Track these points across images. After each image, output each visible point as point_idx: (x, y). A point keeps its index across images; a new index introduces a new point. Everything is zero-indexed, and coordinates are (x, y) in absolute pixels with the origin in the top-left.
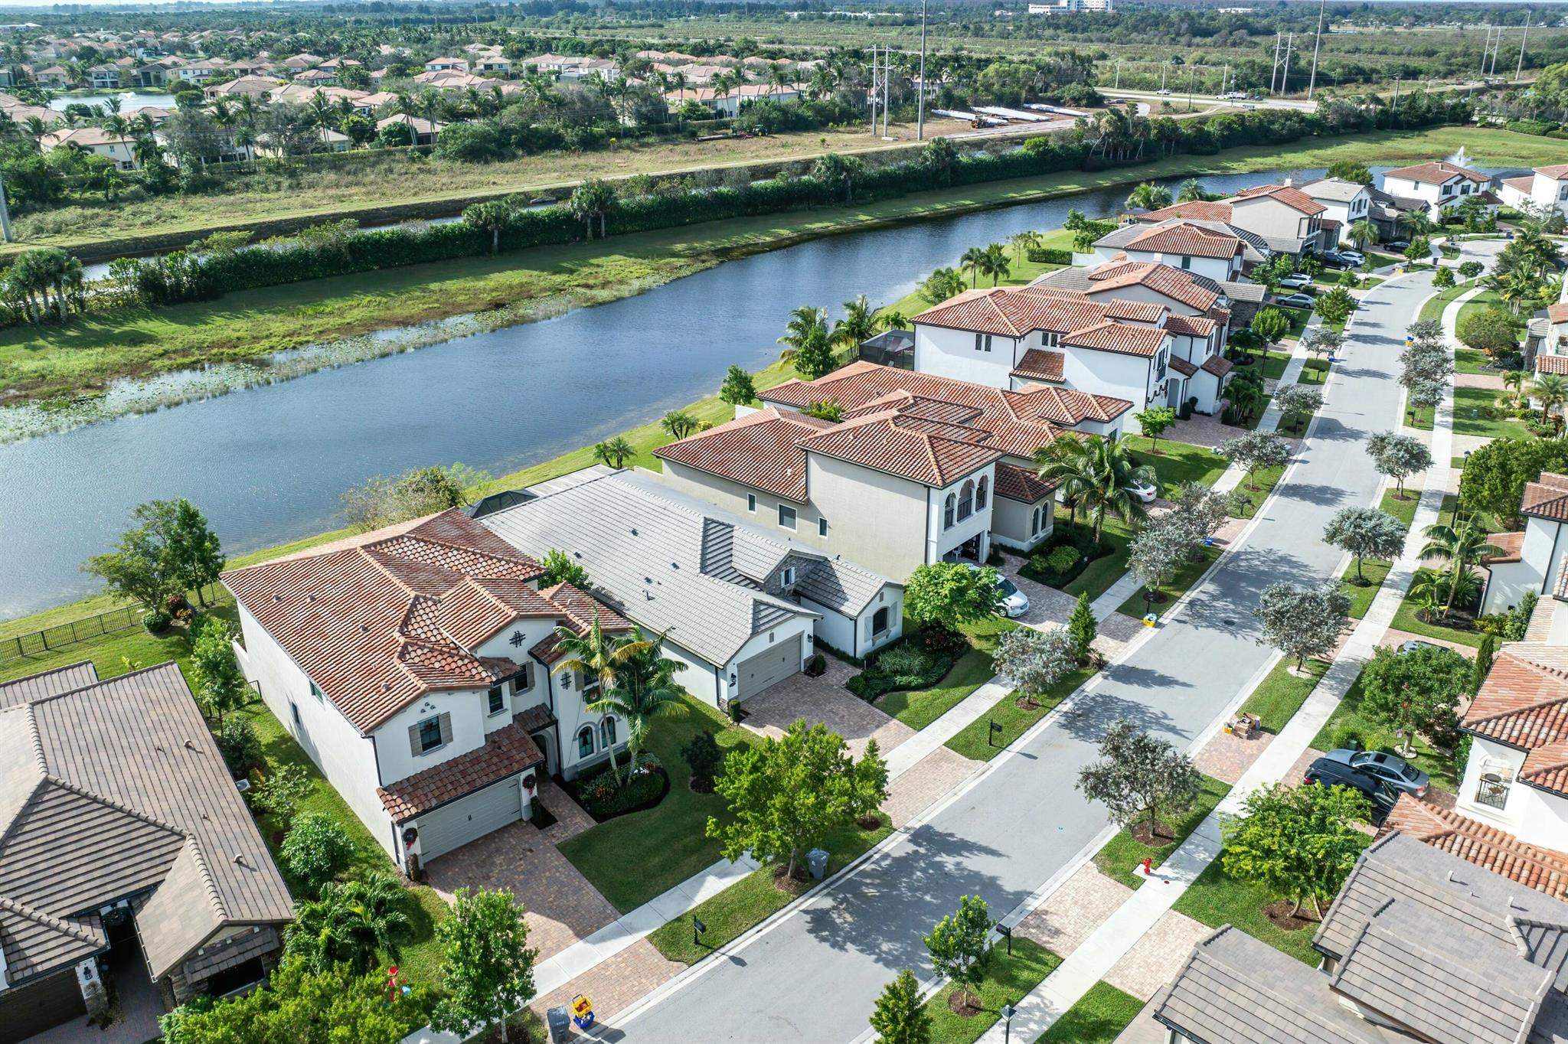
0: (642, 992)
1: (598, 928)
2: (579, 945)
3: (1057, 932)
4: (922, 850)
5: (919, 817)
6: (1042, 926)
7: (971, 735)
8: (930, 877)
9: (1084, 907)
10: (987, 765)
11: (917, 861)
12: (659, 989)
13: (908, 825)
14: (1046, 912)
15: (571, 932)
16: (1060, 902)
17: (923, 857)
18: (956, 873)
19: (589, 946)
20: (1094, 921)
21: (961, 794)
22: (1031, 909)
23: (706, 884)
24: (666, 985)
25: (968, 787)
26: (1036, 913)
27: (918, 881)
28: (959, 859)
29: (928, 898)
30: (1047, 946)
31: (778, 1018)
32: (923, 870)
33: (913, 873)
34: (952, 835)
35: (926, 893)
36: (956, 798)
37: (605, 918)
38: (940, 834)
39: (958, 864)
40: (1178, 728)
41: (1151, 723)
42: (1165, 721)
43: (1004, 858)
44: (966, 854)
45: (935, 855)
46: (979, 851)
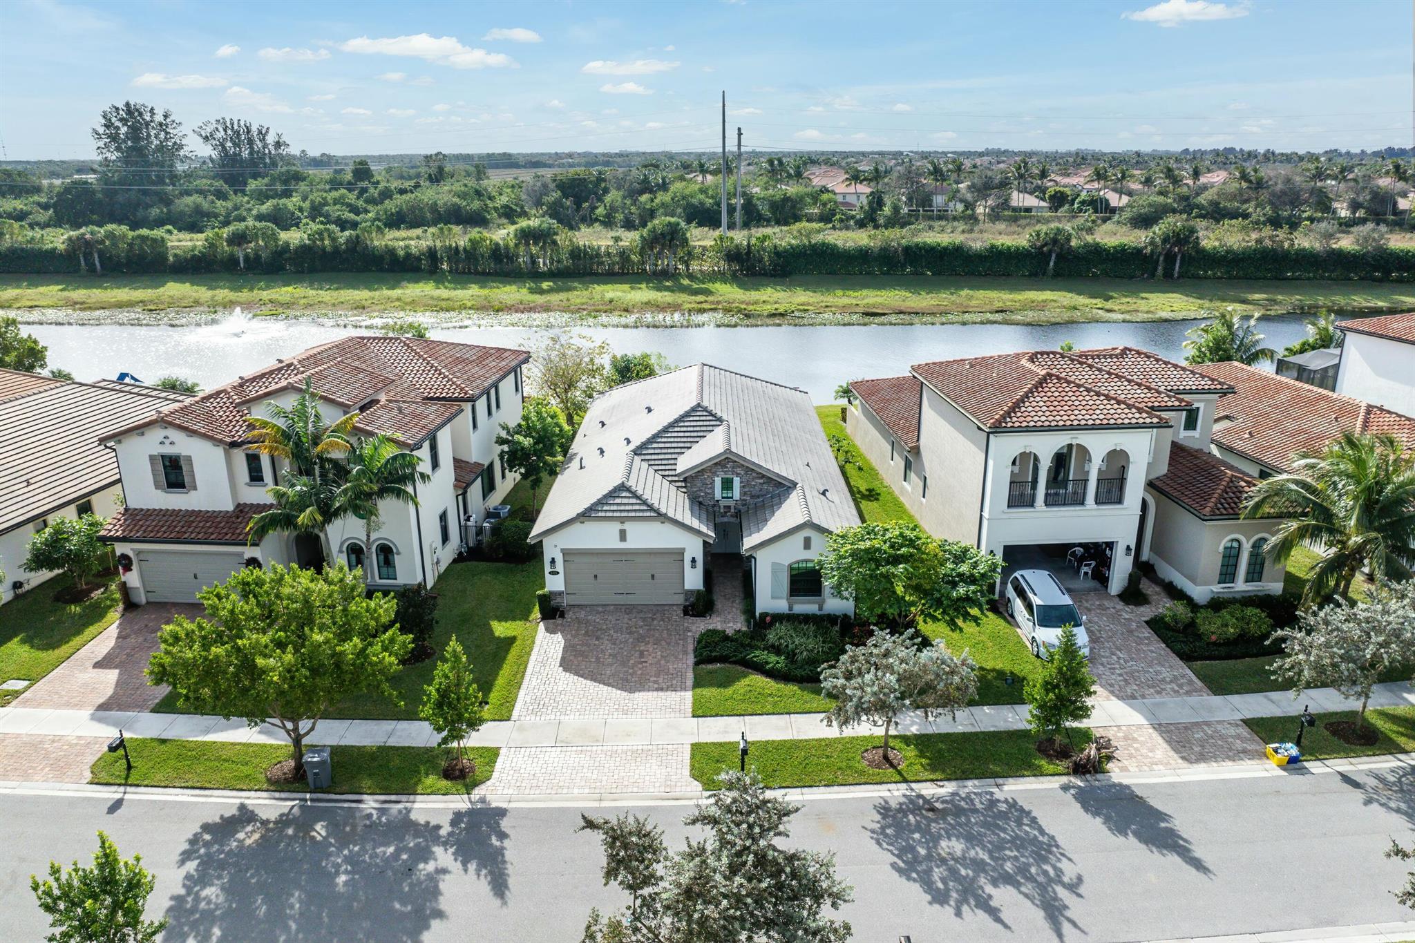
4: (444, 830)
5: (517, 796)
8: (390, 859)
11: (416, 836)
13: (489, 798)
17: (433, 838)
27: (374, 856)
29: (343, 879)
32: (401, 849)
34: (503, 837)
35: (351, 873)
38: (495, 828)
39: (444, 871)
40: (1068, 913)
41: (1031, 879)
42: (1062, 892)
43: (498, 902)
44: (472, 867)
45: (445, 844)
46: (491, 873)
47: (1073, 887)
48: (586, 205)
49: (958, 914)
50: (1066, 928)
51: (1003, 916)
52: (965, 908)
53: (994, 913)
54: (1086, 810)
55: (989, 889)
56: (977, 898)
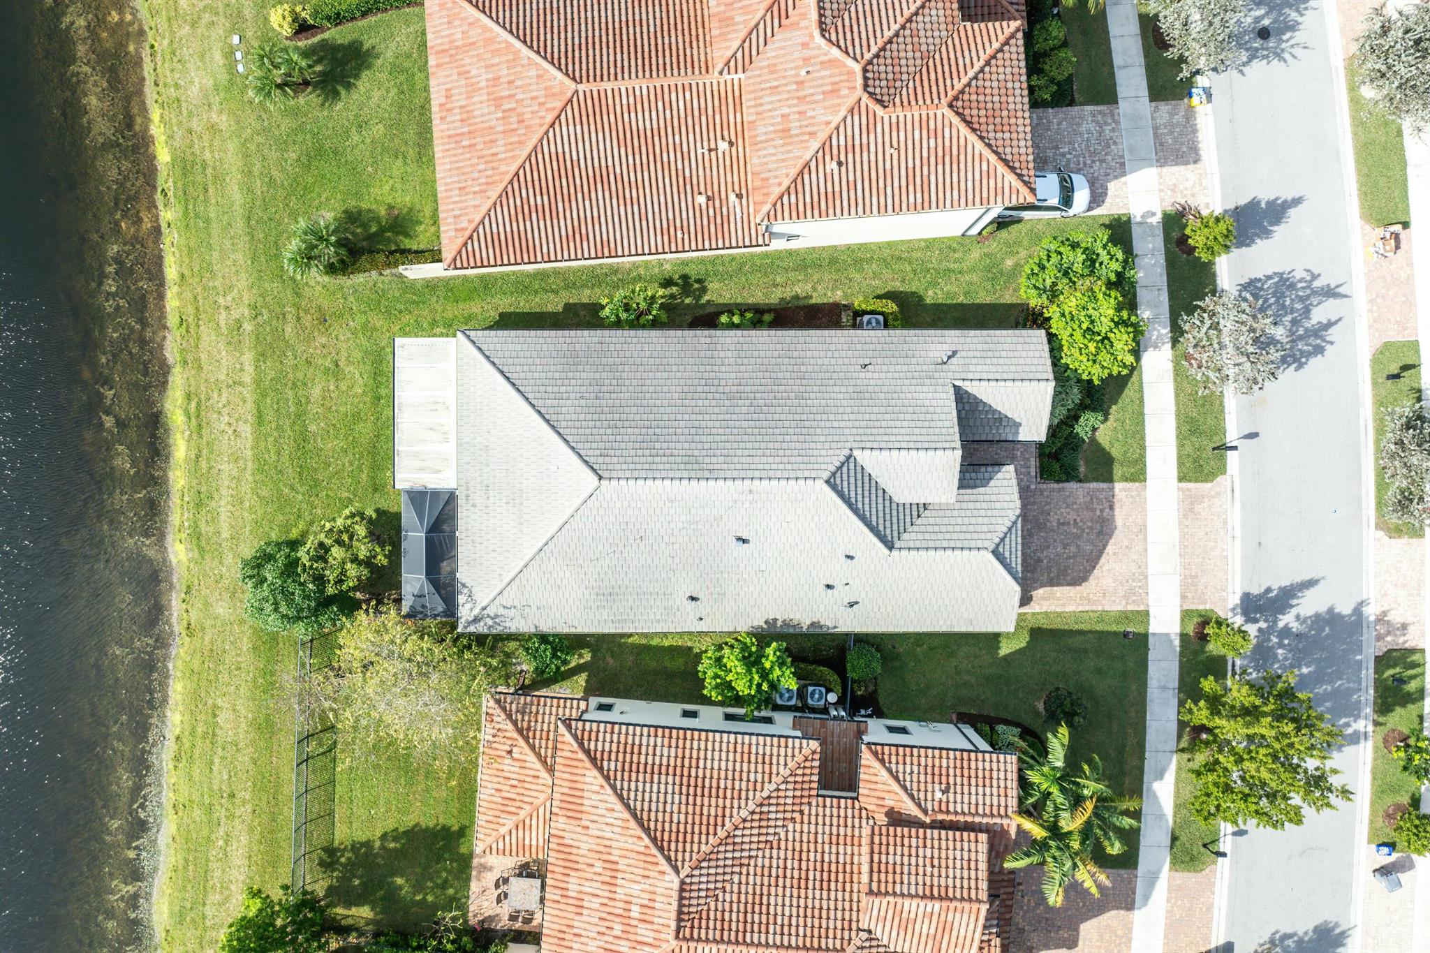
0: (1210, 908)
1: (1134, 893)
2: (1138, 915)
3: (1404, 627)
4: (1263, 625)
5: (1230, 590)
6: (1391, 629)
7: (1189, 449)
8: (1289, 648)
9: (1405, 586)
10: (1228, 478)
11: (1269, 640)
12: (1216, 896)
13: (1231, 606)
14: (1385, 613)
15: (1122, 912)
16: (1385, 595)
17: (1271, 629)
18: (1303, 628)
19: (1144, 910)
20: (1419, 594)
21: (1238, 533)
22: (1372, 618)
23: (1159, 794)
24: (1217, 889)
25: (1236, 517)
26: (1379, 620)
27: (1286, 659)
28: (1294, 611)
29: (1305, 670)
30: (1407, 645)
31: (1304, 852)
32: (1281, 645)
33: (1276, 655)
34: (1269, 590)
35: (1299, 667)
36: (1238, 541)
37: (1130, 883)
38: (1261, 596)
39: (1298, 617)
40: (1332, 286)
41: (1308, 297)
42: (1316, 284)
43: (1322, 582)
44: (1294, 602)
45: (1275, 622)
46: (1300, 590)
49: (1332, 343)
51: (1333, 319)
52: (1328, 338)
53: (1330, 324)
54: (1248, 245)
55: (1314, 321)
56: (1320, 330)
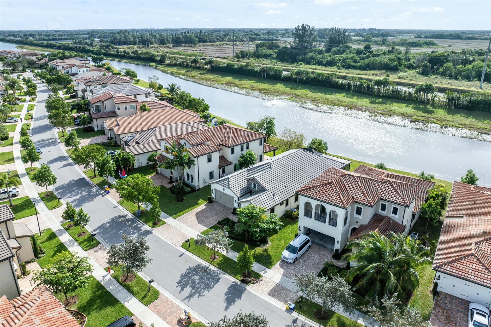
4: (141, 231)
5: (157, 232)
10: (179, 246)
13: (154, 230)
17: (138, 232)
27: (129, 230)
38: (148, 234)
40: (191, 298)
41: (197, 290)
42: (197, 294)
47: (200, 295)
48: (435, 67)
49: (177, 286)
50: (188, 299)
53: (182, 290)
55: (188, 286)
56: (184, 286)
